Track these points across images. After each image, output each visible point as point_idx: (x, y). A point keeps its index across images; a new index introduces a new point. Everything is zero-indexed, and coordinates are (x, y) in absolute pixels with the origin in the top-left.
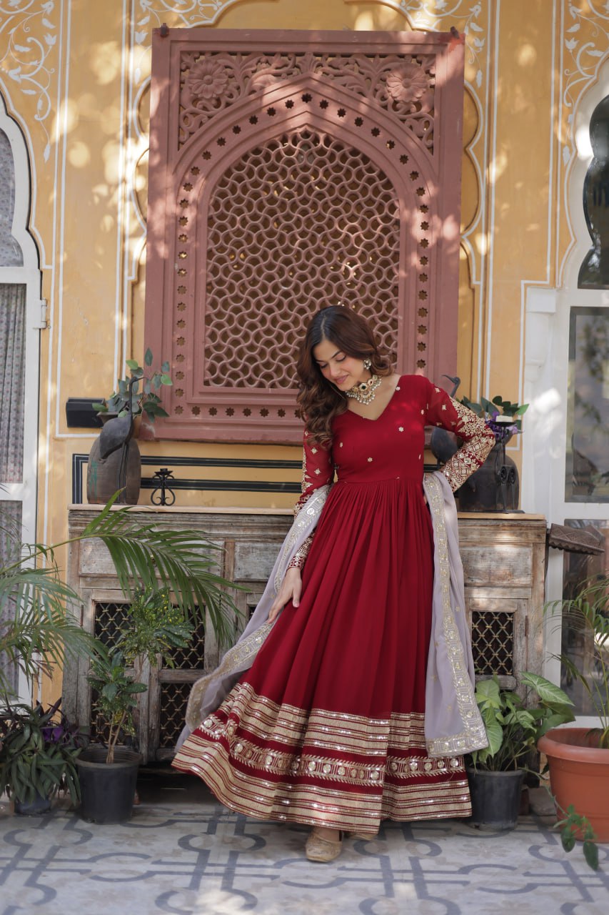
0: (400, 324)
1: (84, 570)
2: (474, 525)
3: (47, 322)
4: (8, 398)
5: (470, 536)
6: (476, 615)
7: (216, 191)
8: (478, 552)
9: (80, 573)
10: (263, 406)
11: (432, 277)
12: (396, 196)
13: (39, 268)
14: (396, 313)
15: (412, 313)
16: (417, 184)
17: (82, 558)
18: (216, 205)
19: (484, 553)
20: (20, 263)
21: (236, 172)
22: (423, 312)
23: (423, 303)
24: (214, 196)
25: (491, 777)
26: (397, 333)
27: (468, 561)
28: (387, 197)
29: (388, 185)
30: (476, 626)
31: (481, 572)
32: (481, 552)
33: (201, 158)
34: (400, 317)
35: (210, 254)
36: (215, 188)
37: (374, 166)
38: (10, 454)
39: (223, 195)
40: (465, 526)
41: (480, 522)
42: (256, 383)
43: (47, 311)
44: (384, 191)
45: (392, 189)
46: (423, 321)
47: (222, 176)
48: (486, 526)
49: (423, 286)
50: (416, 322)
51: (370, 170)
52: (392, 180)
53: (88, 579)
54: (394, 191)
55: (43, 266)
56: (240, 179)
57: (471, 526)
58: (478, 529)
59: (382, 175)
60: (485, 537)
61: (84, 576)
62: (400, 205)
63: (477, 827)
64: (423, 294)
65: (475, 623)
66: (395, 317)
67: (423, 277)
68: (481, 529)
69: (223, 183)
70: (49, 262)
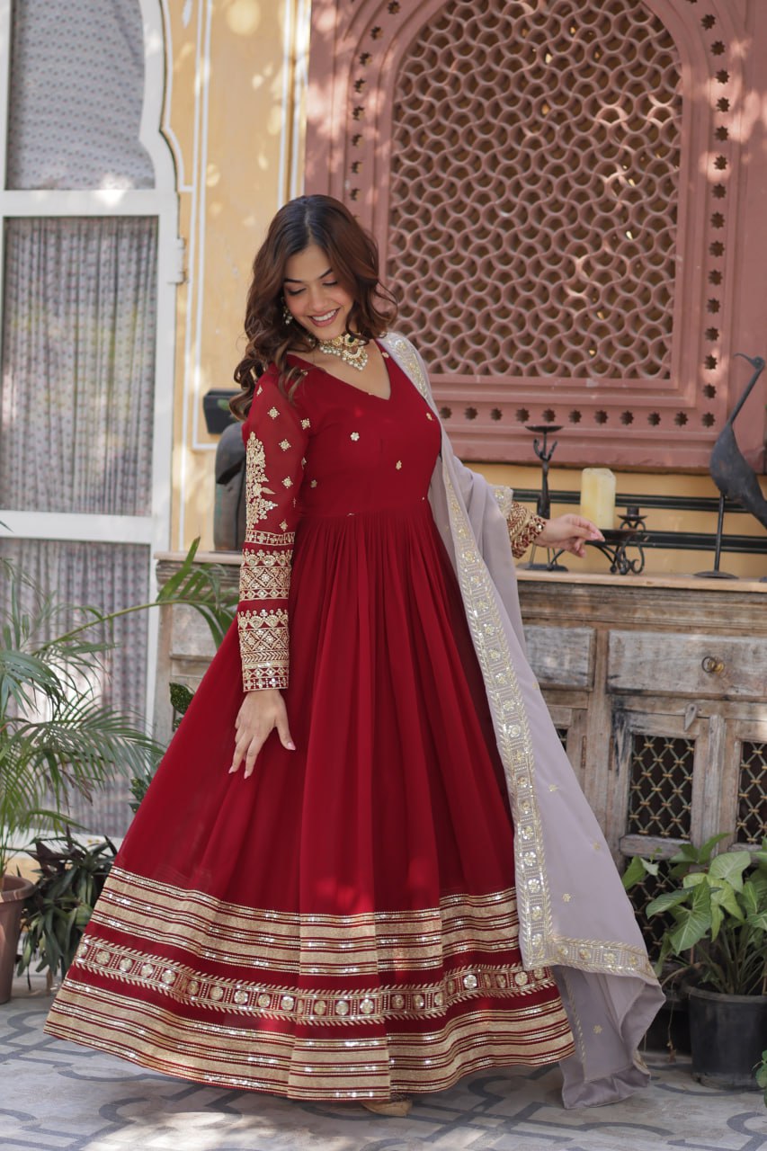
0: (679, 270)
1: (177, 650)
2: (741, 602)
3: (184, 273)
4: (137, 389)
5: (735, 620)
6: (747, 748)
7: (408, 62)
8: (748, 645)
9: (171, 654)
10: (469, 403)
11: (731, 192)
12: (678, 57)
13: (176, 189)
14: (674, 251)
15: (698, 251)
16: (713, 35)
17: (173, 632)
18: (407, 84)
19: (757, 648)
20: (151, 183)
21: (436, 32)
22: (718, 249)
23: (716, 234)
24: (402, 71)
25: (714, 1002)
26: (673, 284)
27: (731, 660)
28: (665, 60)
29: (666, 40)
30: (747, 766)
31: (751, 679)
32: (752, 646)
33: (385, 12)
34: (679, 259)
35: (396, 163)
36: (404, 58)
37: (645, 10)
38: (139, 472)
39: (417, 68)
40: (727, 602)
41: (749, 598)
42: (460, 367)
43: (185, 256)
44: (660, 49)
45: (672, 47)
46: (715, 263)
47: (414, 39)
48: (760, 603)
49: (717, 205)
50: (704, 265)
51: (641, 16)
52: (671, 33)
53: (184, 664)
54: (676, 49)
55: (182, 188)
56: (442, 42)
57: (736, 603)
58: (747, 609)
59: (657, 24)
60: (761, 621)
61: (178, 659)
62: (685, 74)
63: (699, 1081)
64: (718, 220)
65: (746, 761)
66: (672, 257)
67: (719, 190)
68: (753, 609)
69: (417, 50)
70: (189, 182)
